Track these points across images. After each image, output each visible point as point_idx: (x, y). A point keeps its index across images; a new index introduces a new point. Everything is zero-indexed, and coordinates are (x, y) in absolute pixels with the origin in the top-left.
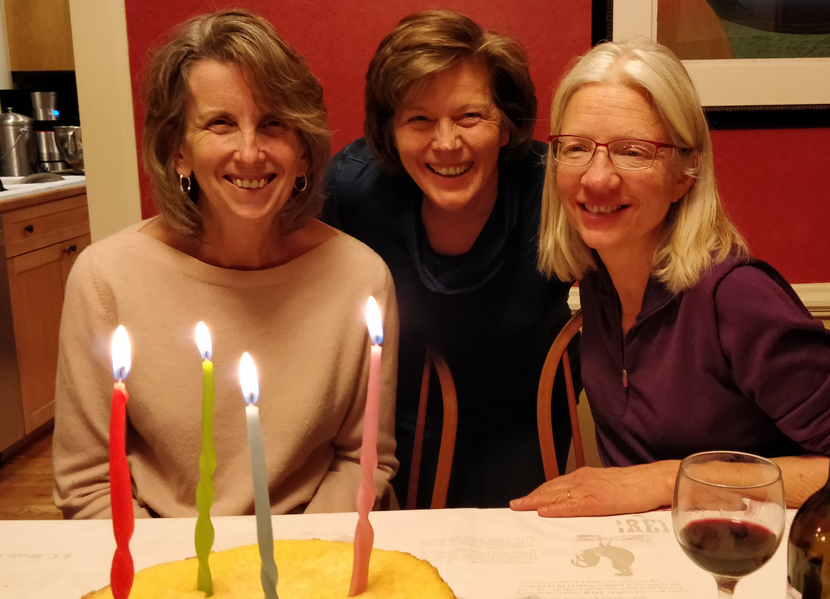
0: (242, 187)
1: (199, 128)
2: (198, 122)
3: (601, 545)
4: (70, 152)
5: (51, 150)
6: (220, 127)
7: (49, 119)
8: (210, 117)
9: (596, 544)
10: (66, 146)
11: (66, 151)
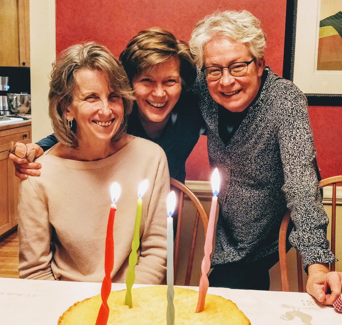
0: (101, 126)
1: (82, 100)
2: (81, 97)
3: (294, 310)
4: (14, 107)
5: (4, 105)
6: (91, 100)
7: (5, 90)
8: (87, 95)
9: (291, 310)
10: (12, 103)
11: (12, 106)
